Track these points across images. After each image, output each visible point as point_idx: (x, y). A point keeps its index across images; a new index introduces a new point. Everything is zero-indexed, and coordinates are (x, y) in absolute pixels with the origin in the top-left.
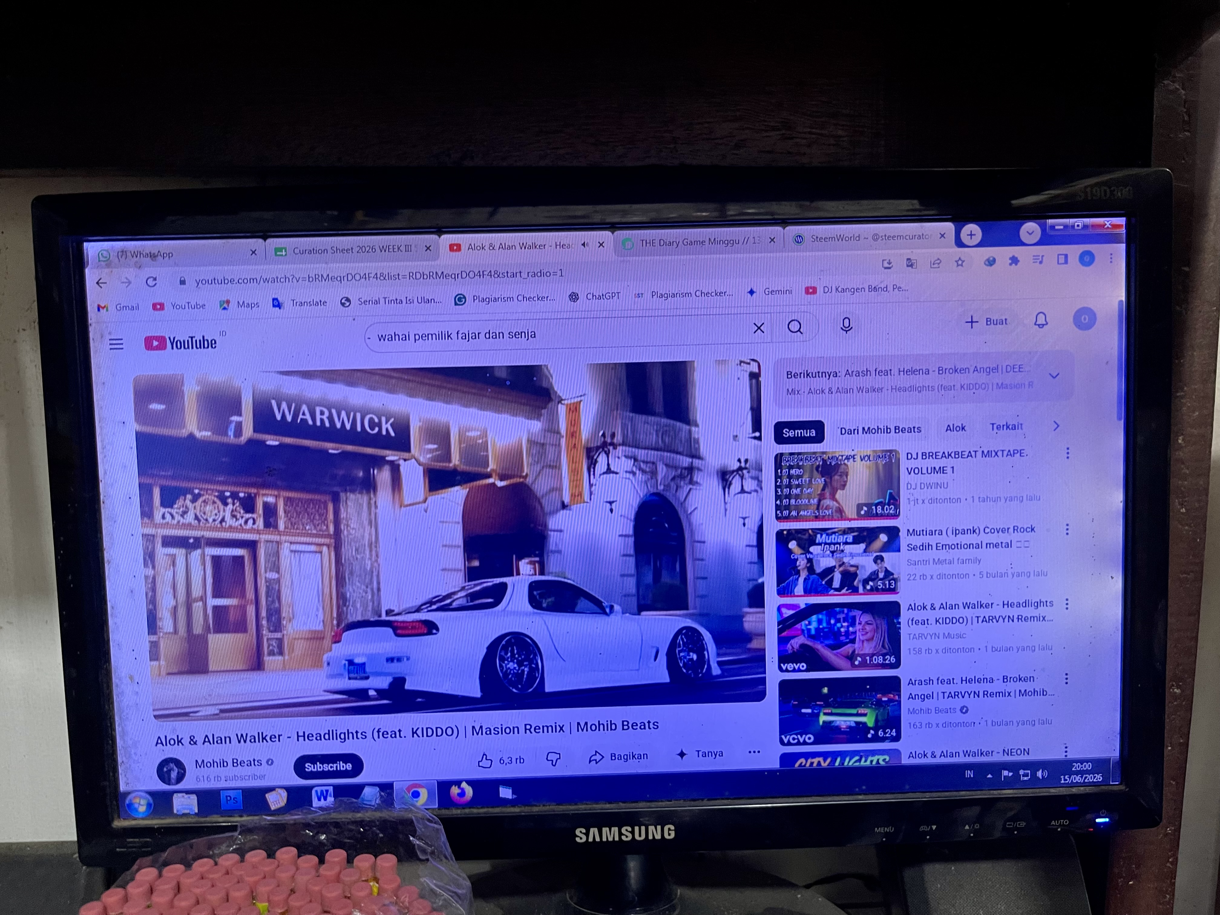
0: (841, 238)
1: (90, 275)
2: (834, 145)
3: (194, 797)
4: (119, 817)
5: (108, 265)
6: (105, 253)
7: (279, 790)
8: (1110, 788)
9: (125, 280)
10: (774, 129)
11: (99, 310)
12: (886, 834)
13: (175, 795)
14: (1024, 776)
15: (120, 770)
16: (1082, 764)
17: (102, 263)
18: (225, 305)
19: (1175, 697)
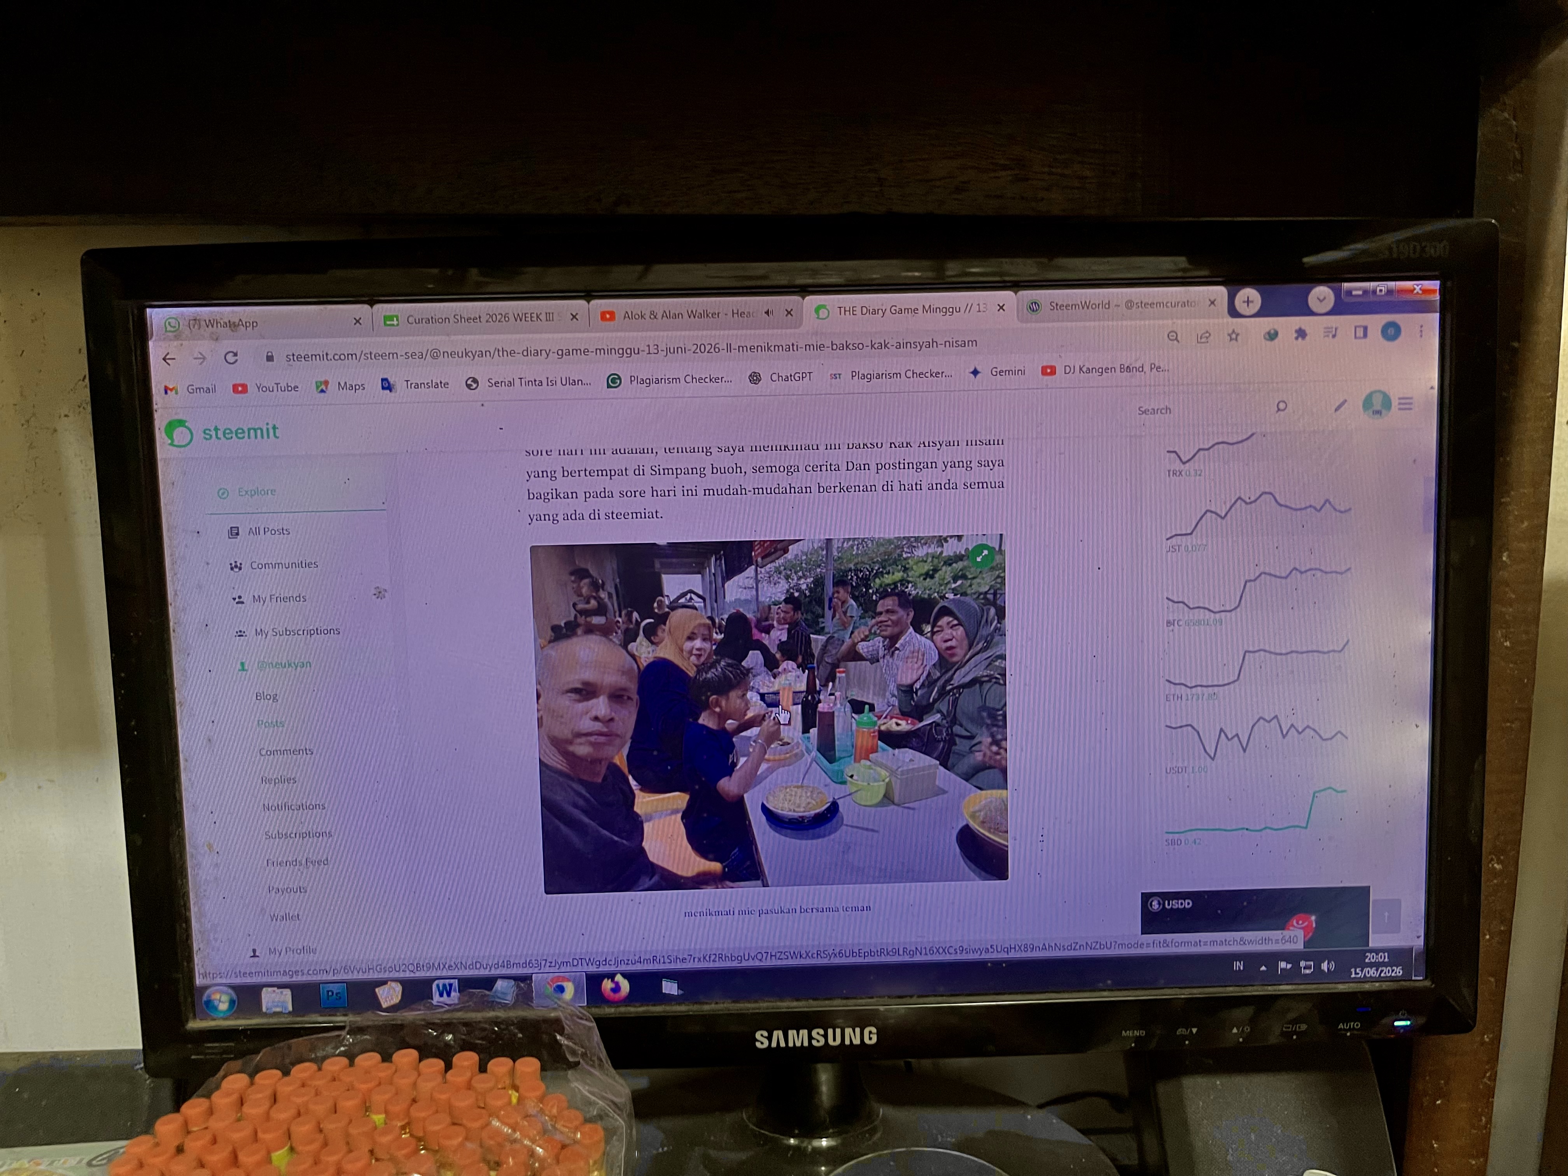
0: (1086, 306)
1: (155, 350)
2: (1078, 188)
3: (288, 993)
4: (195, 1017)
5: (177, 337)
6: (173, 321)
7: (393, 984)
8: (1412, 984)
9: (200, 356)
10: (1004, 168)
11: (166, 393)
12: (1138, 1039)
13: (264, 989)
14: (1305, 968)
15: (196, 960)
16: (1377, 954)
17: (170, 334)
18: (322, 388)
19: (1495, 874)
